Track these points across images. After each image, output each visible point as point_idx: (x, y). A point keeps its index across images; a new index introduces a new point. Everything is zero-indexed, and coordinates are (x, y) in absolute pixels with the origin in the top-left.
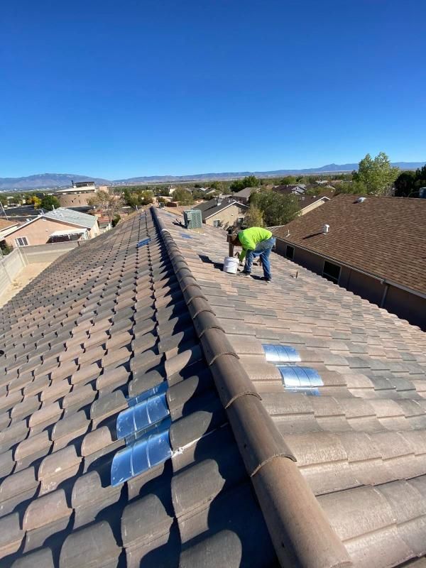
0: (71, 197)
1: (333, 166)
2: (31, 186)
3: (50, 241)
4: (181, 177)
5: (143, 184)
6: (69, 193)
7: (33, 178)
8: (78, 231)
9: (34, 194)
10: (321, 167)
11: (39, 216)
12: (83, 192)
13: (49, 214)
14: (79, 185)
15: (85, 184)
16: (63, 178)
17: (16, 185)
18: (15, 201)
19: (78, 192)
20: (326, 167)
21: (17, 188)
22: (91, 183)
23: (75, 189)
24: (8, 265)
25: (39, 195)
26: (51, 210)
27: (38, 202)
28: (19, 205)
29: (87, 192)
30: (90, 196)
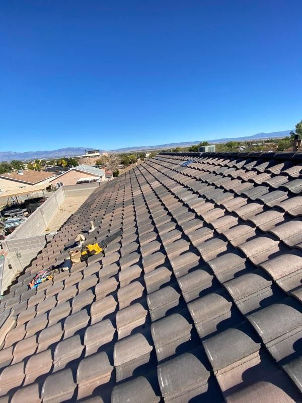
0: (85, 160)
1: (262, 134)
2: (58, 155)
3: (78, 183)
4: (152, 147)
5: (127, 152)
6: (84, 157)
7: (60, 151)
8: (95, 178)
9: (62, 159)
10: (252, 135)
11: (71, 169)
12: (92, 157)
13: (77, 168)
14: (90, 152)
15: (93, 152)
16: (78, 150)
17: (50, 155)
18: (51, 164)
19: (89, 157)
20: (257, 135)
21: (51, 157)
22: (98, 151)
23: (87, 155)
24: (57, 197)
25: (66, 160)
26: (78, 165)
27: (65, 164)
28: (52, 166)
29: (95, 156)
30: (97, 159)
